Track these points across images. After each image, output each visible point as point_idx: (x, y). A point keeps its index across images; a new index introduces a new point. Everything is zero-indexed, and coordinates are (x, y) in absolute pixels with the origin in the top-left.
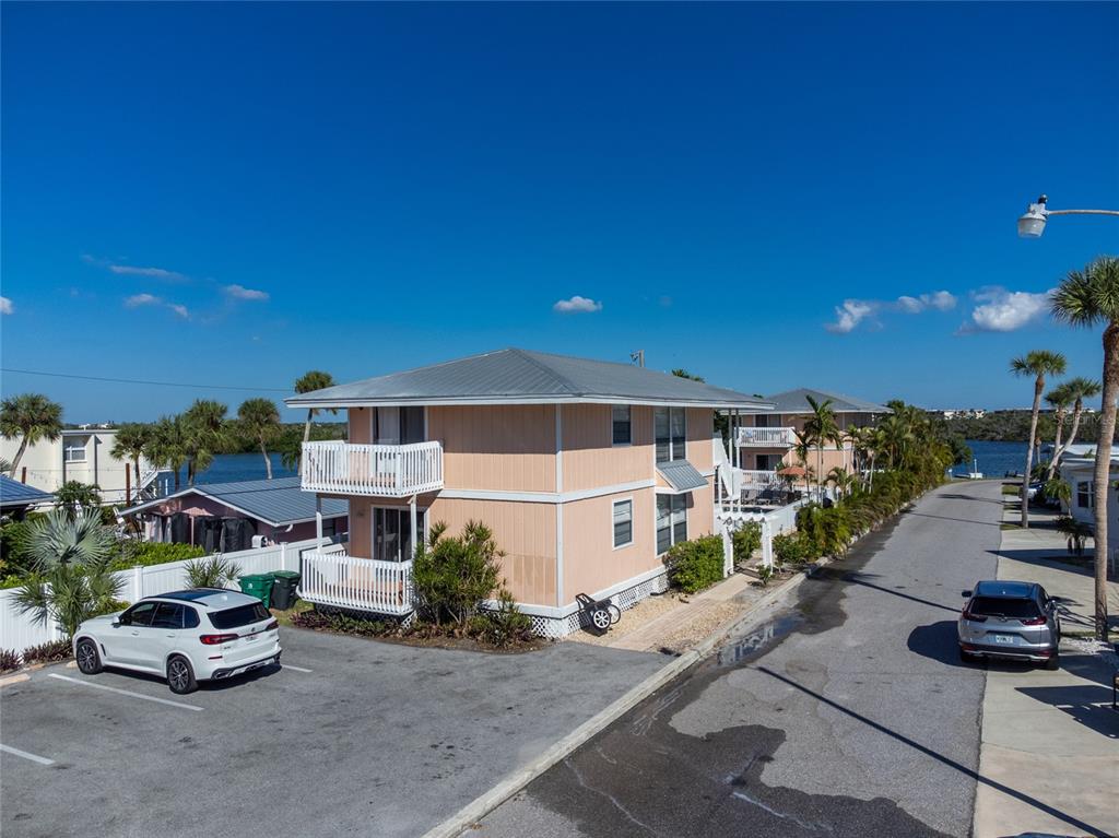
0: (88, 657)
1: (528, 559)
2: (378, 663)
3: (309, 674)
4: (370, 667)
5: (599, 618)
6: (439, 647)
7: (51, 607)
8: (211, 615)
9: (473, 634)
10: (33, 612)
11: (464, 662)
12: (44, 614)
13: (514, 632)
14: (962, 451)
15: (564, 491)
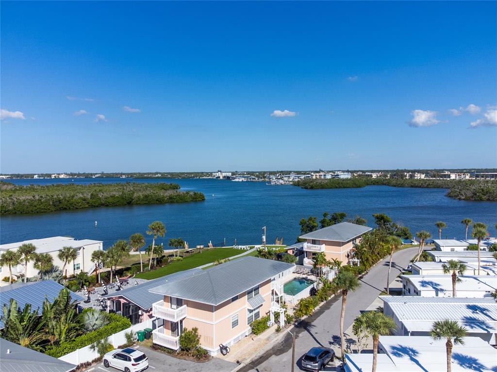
0: (107, 364)
1: (207, 337)
2: (170, 365)
3: (155, 369)
4: (168, 366)
5: (224, 352)
6: (185, 359)
7: (96, 348)
8: (134, 359)
9: (193, 356)
10: (93, 349)
11: (190, 365)
12: (94, 350)
13: (202, 356)
14: (408, 235)
15: (215, 321)
